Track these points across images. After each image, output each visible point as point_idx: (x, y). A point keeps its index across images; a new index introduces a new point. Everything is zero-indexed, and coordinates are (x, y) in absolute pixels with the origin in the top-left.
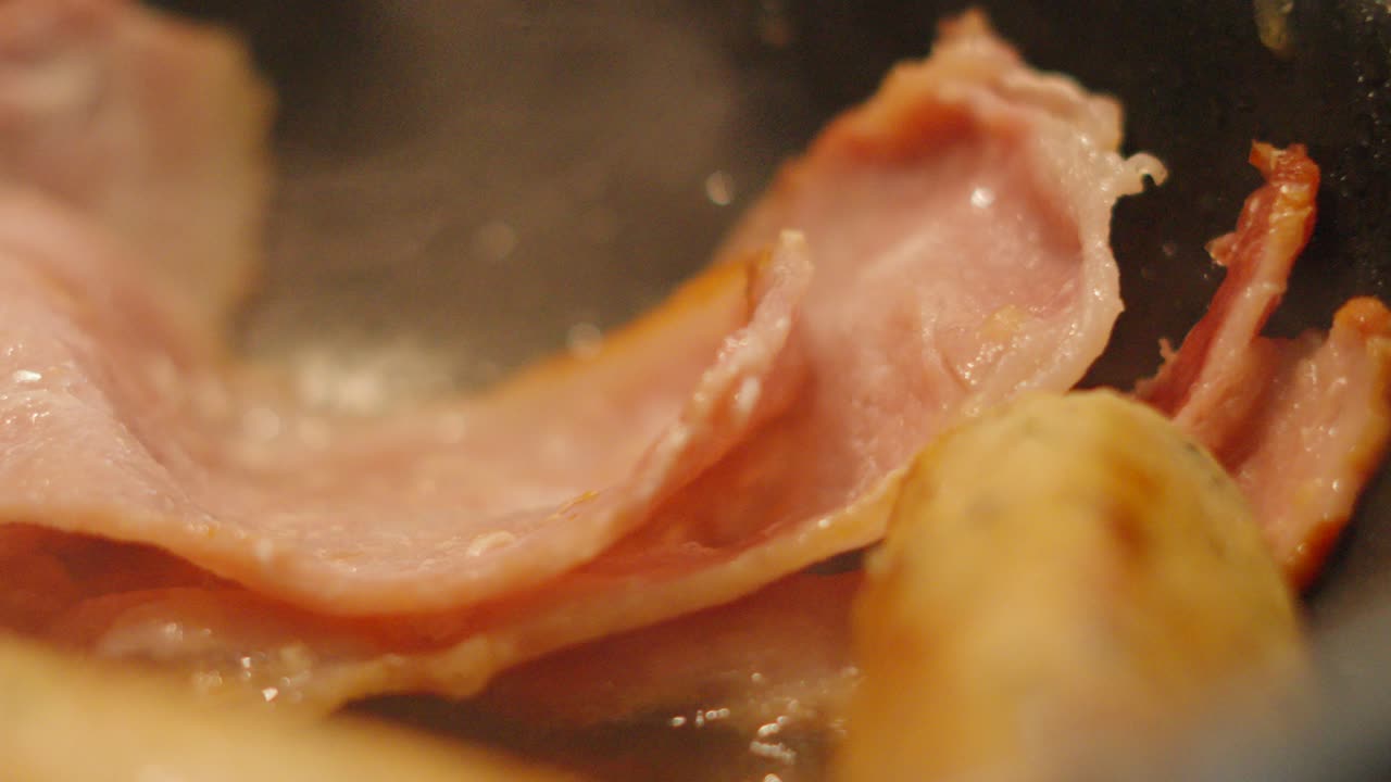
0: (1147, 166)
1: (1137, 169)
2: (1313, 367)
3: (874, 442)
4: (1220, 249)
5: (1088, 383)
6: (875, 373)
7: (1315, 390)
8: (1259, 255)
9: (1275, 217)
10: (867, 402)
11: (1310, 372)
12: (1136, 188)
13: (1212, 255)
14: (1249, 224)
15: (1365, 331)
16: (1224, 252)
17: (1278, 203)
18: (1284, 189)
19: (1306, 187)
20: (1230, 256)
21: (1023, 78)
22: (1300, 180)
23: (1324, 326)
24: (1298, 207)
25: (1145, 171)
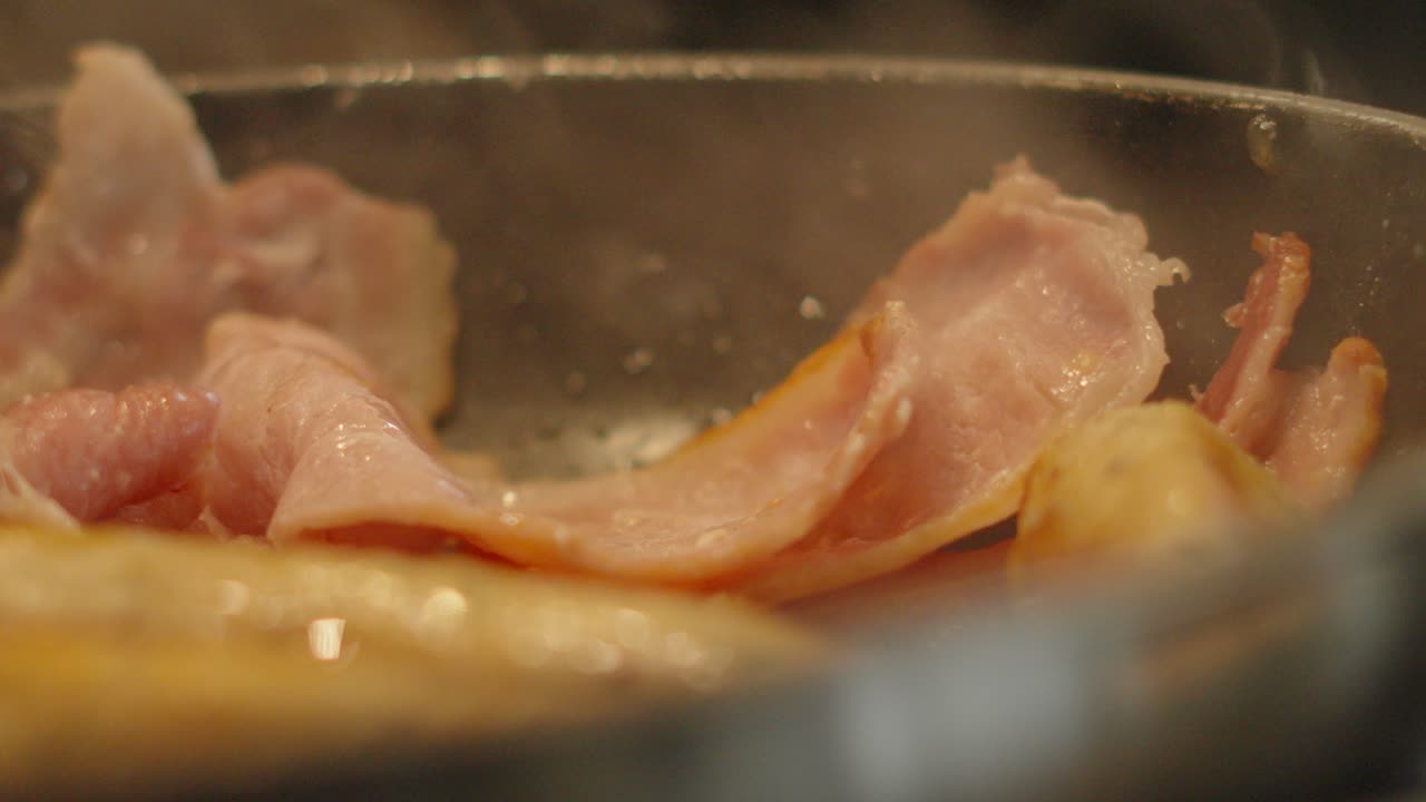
0: (1176, 267)
1: (1172, 268)
2: (1317, 389)
3: (976, 453)
4: (1233, 315)
5: (1156, 396)
6: (969, 403)
7: (1319, 404)
8: (1271, 308)
9: (1282, 280)
10: (964, 425)
11: (1314, 392)
12: (1169, 282)
13: (1227, 320)
14: (1256, 293)
15: (1358, 360)
16: (1235, 318)
17: (1284, 268)
18: (1288, 259)
19: (1302, 259)
20: (1242, 318)
21: (1064, 201)
22: (1296, 253)
23: (1323, 362)
24: (1299, 271)
25: (1176, 270)
